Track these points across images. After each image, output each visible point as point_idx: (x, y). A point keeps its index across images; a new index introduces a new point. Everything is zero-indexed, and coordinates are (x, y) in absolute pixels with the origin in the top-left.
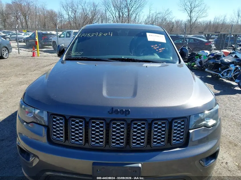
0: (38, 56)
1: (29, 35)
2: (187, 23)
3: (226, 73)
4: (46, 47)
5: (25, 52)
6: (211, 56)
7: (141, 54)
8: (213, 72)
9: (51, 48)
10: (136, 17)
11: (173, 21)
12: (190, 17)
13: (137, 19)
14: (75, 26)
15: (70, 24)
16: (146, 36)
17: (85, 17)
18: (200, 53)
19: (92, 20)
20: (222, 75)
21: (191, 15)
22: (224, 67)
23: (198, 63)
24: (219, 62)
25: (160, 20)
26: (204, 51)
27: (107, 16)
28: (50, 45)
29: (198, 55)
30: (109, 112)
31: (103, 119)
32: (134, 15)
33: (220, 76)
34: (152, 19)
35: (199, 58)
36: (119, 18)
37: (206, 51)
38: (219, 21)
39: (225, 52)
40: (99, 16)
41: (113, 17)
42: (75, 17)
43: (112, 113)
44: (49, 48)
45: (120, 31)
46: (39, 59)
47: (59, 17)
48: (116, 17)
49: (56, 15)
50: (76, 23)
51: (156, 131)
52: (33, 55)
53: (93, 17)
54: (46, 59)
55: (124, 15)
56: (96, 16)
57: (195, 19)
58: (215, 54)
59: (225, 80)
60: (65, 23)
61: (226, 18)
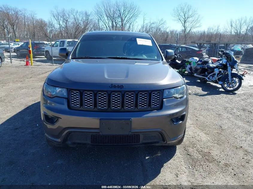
0: (32, 65)
1: (19, 45)
2: (181, 32)
3: (211, 77)
4: (38, 57)
5: (16, 62)
6: (199, 63)
7: (132, 54)
8: (201, 77)
9: (43, 58)
10: (130, 27)
11: (168, 30)
12: (184, 27)
13: (131, 29)
14: (67, 35)
15: (62, 34)
16: (136, 41)
17: (77, 26)
18: (190, 60)
19: (84, 30)
20: (209, 78)
21: (185, 25)
22: (210, 71)
23: (188, 69)
24: (206, 67)
25: (154, 30)
26: (194, 58)
27: (100, 25)
28: (43, 55)
29: (188, 62)
30: (110, 86)
31: (106, 91)
32: (128, 25)
33: (206, 79)
34: (146, 29)
35: (189, 65)
36: (113, 27)
37: (195, 58)
38: (213, 31)
39: (213, 60)
40: (91, 26)
41: (106, 26)
42: (67, 26)
43: (112, 87)
44: (41, 58)
45: (115, 37)
46: (33, 68)
47: (49, 27)
48: (109, 27)
49: (46, 25)
50: (67, 33)
51: (141, 99)
52: (27, 64)
53: (85, 26)
54: (41, 68)
55: (118, 25)
56: (89, 26)
57: (189, 29)
58: (203, 60)
59: (212, 83)
60: (56, 33)
61: (219, 28)
